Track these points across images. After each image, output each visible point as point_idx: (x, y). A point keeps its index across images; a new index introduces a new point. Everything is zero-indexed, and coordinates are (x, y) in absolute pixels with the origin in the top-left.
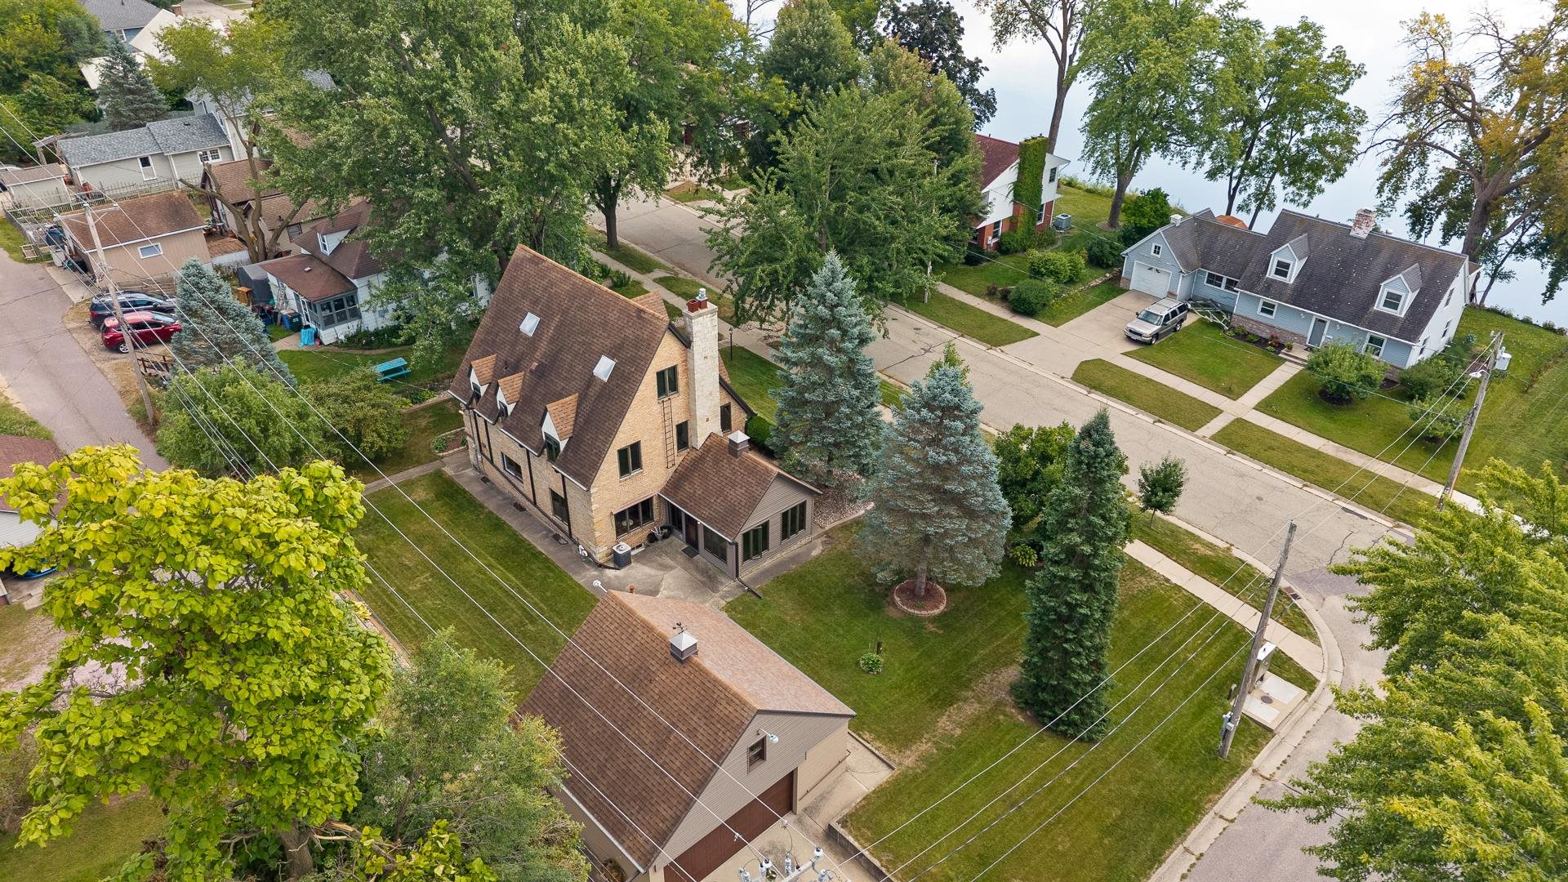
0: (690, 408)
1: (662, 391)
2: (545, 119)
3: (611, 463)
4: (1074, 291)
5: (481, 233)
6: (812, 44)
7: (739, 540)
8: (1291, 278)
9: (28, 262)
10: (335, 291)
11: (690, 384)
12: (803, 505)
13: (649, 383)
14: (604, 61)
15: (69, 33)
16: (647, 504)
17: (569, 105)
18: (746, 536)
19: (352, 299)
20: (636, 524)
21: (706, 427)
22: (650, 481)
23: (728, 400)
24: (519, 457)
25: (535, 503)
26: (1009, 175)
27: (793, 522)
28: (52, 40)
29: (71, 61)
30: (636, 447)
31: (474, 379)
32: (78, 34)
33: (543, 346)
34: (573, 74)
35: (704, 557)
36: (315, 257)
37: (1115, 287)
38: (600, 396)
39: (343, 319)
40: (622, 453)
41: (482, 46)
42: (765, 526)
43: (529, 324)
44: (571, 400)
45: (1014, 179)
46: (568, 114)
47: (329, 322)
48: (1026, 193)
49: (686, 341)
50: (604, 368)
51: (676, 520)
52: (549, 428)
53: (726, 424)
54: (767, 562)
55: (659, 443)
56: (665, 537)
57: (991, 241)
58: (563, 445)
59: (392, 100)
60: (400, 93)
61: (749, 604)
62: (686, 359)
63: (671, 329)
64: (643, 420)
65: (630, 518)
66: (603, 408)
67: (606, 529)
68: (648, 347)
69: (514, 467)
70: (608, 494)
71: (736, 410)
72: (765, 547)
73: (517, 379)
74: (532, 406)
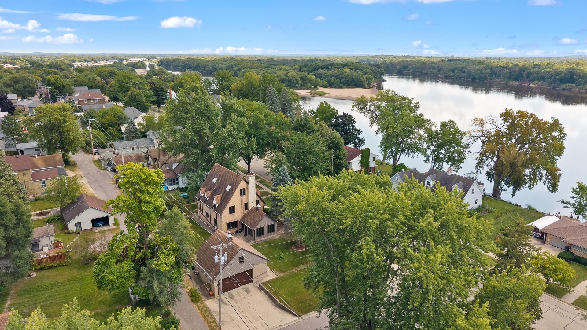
0: (248, 199)
1: (241, 194)
2: (224, 135)
3: (227, 210)
7: (255, 230)
8: (431, 186)
9: (102, 169)
10: (174, 177)
11: (248, 193)
12: (273, 225)
13: (237, 192)
15: (120, 118)
16: (236, 222)
17: (231, 133)
18: (257, 229)
19: (177, 179)
20: (233, 228)
21: (252, 204)
22: (237, 216)
23: (258, 199)
24: (208, 212)
25: (211, 223)
27: (271, 229)
28: (115, 120)
30: (234, 207)
31: (201, 193)
32: (122, 118)
33: (217, 185)
34: (232, 126)
35: (248, 236)
36: (171, 170)
38: (227, 194)
39: (174, 184)
40: (230, 208)
42: (263, 228)
43: (215, 180)
44: (221, 195)
46: (230, 135)
47: (171, 184)
48: (364, 163)
49: (247, 182)
50: (228, 188)
51: (243, 228)
52: (215, 202)
53: (257, 205)
54: (263, 238)
55: (240, 207)
56: (240, 232)
58: (217, 205)
59: (191, 130)
60: (193, 129)
61: (256, 246)
62: (248, 187)
63: (244, 179)
64: (236, 200)
65: (232, 225)
66: (227, 196)
67: (225, 227)
68: (238, 183)
69: (207, 214)
70: (226, 217)
71: (260, 202)
72: (263, 234)
73: (210, 192)
74: (212, 198)
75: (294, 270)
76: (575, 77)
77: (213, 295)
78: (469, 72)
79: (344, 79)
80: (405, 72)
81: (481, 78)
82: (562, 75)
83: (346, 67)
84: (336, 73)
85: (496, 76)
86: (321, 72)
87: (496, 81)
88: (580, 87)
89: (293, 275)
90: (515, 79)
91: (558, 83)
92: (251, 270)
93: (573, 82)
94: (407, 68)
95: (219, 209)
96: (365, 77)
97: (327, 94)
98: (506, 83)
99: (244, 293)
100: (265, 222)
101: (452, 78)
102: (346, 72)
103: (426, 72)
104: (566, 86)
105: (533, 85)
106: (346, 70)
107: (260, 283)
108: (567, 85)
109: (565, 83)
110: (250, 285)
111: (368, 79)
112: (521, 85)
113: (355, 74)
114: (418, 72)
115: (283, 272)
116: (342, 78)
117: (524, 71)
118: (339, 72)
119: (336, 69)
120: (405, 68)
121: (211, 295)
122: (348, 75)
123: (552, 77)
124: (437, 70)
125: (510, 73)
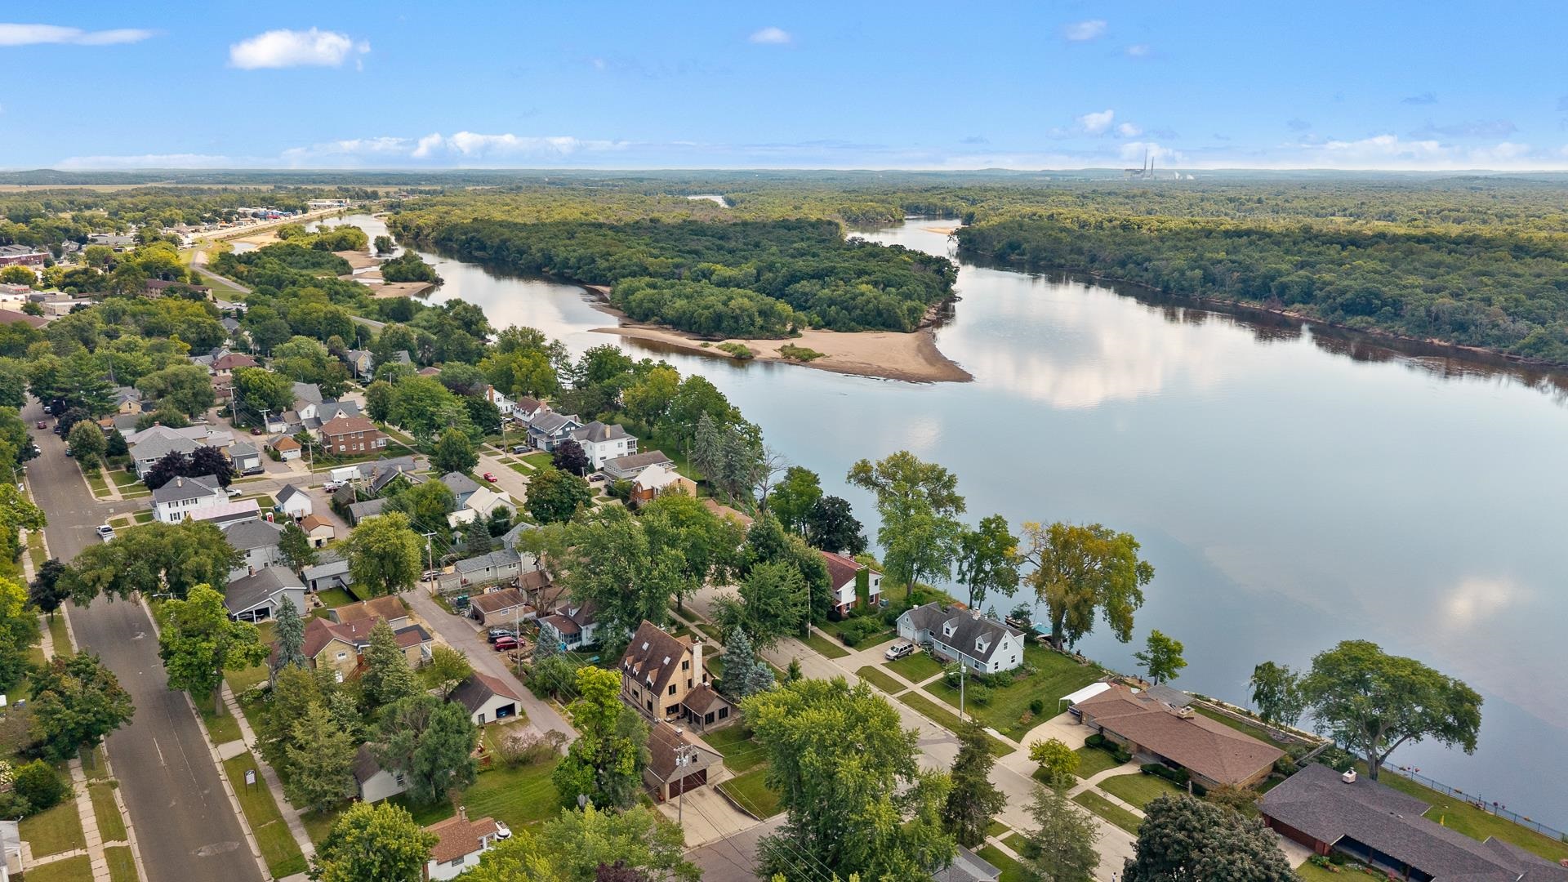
0: (692, 675)
1: (683, 668)
3: (666, 690)
4: (874, 636)
5: (630, 615)
6: (764, 532)
7: (703, 716)
8: (951, 636)
9: (453, 614)
10: (575, 631)
11: (693, 667)
12: (726, 708)
13: (680, 665)
14: (677, 559)
16: (677, 705)
18: (706, 716)
19: (579, 633)
20: (674, 713)
21: (697, 681)
22: (678, 698)
23: (705, 672)
24: (638, 690)
25: (642, 705)
26: (852, 584)
27: (723, 713)
29: (444, 515)
30: (674, 686)
31: (626, 663)
33: (649, 653)
35: (694, 724)
36: (566, 617)
37: (895, 635)
38: (665, 669)
39: (576, 641)
40: (670, 687)
41: (639, 557)
42: (713, 713)
43: (645, 646)
44: (656, 670)
45: (854, 584)
46: (664, 578)
47: (571, 642)
48: (861, 590)
49: (692, 653)
50: (667, 660)
51: (687, 713)
52: (649, 679)
53: (705, 680)
54: (713, 726)
55: (682, 685)
56: (683, 718)
57: (845, 611)
58: (652, 685)
61: (706, 738)
62: (692, 659)
63: (687, 649)
64: (677, 677)
65: (672, 709)
66: (665, 673)
67: (663, 712)
68: (680, 654)
69: (636, 693)
70: (665, 700)
71: (708, 676)
72: (713, 721)
73: (640, 664)
74: (644, 672)
75: (755, 768)
76: (1377, 302)
77: (664, 800)
78: (1157, 273)
79: (858, 312)
80: (1014, 257)
81: (1182, 290)
82: (1349, 295)
83: (865, 278)
84: (840, 296)
85: (1214, 284)
86: (807, 290)
87: (1215, 297)
88: (1385, 325)
89: (752, 775)
90: (1255, 297)
91: (1342, 312)
92: (705, 771)
93: (1370, 314)
94: (1019, 247)
95: (656, 689)
96: (905, 307)
97: (819, 356)
98: (1235, 305)
99: (697, 797)
100: (716, 706)
101: (1119, 282)
102: (862, 294)
103: (1063, 261)
104: (1356, 321)
105: (1291, 314)
106: (864, 288)
107: (716, 784)
108: (1359, 318)
109: (1356, 313)
110: (703, 788)
111: (912, 311)
112: (1267, 311)
113: (884, 297)
114: (1044, 259)
115: (741, 771)
116: (855, 308)
117: (1273, 279)
118: (846, 292)
119: (842, 283)
120: (1014, 247)
121: (661, 800)
122: (868, 302)
123: (1329, 297)
124: (1088, 259)
125: (1244, 281)
